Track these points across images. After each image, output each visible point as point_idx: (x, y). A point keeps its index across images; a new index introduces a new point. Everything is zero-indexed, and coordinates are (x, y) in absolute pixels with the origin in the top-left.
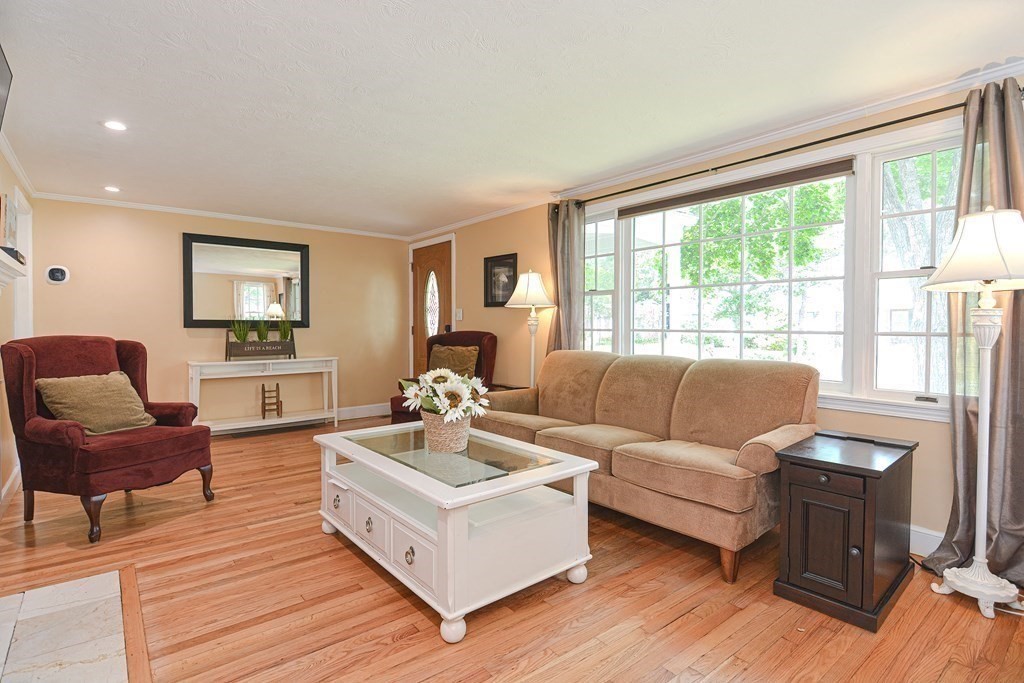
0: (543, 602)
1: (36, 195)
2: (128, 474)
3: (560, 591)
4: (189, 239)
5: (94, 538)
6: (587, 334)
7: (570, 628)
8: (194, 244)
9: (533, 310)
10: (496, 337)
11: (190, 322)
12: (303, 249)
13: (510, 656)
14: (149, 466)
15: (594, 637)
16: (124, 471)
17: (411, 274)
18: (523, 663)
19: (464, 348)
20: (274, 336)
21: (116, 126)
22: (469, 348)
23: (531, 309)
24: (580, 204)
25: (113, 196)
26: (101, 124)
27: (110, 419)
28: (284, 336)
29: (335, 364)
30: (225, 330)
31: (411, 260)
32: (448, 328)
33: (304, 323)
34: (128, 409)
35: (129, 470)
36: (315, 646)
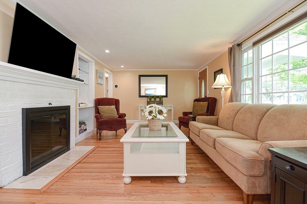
0: (163, 184)
1: (113, 70)
2: (107, 127)
3: (172, 183)
4: (140, 76)
5: (100, 139)
6: (242, 96)
7: (160, 195)
8: (141, 77)
9: (223, 88)
10: (216, 99)
11: (140, 96)
12: (166, 76)
13: (132, 194)
14: (111, 126)
15: (163, 201)
16: (106, 126)
17: (199, 80)
18: (134, 197)
19: (203, 103)
20: (158, 100)
21: (107, 51)
22: (204, 103)
23: (222, 88)
24: (239, 45)
25: (122, 68)
26: (105, 51)
27: (109, 115)
28: (160, 99)
29: (173, 107)
30: (147, 98)
31: (199, 76)
32: (206, 96)
33: (166, 96)
34: (112, 113)
35: (107, 126)
36: (102, 172)
